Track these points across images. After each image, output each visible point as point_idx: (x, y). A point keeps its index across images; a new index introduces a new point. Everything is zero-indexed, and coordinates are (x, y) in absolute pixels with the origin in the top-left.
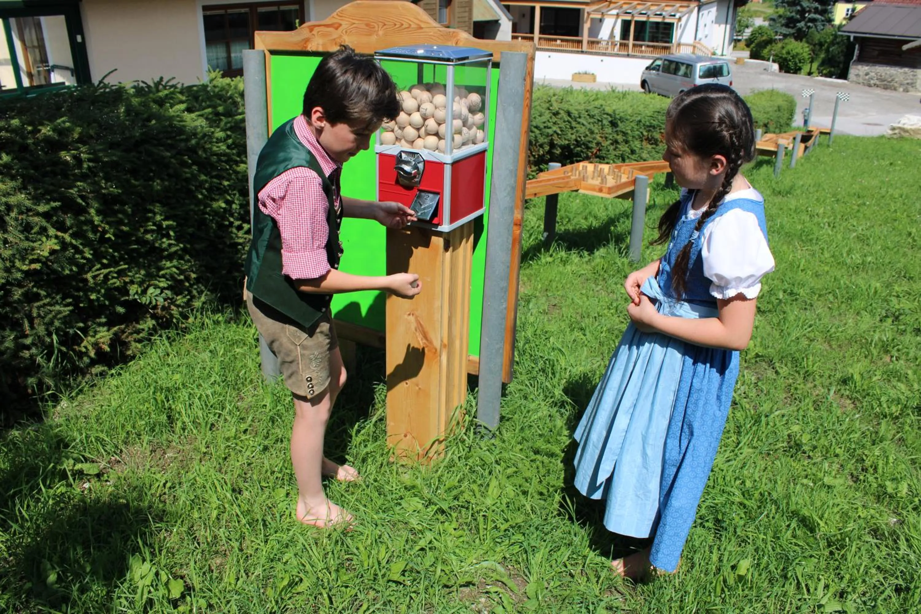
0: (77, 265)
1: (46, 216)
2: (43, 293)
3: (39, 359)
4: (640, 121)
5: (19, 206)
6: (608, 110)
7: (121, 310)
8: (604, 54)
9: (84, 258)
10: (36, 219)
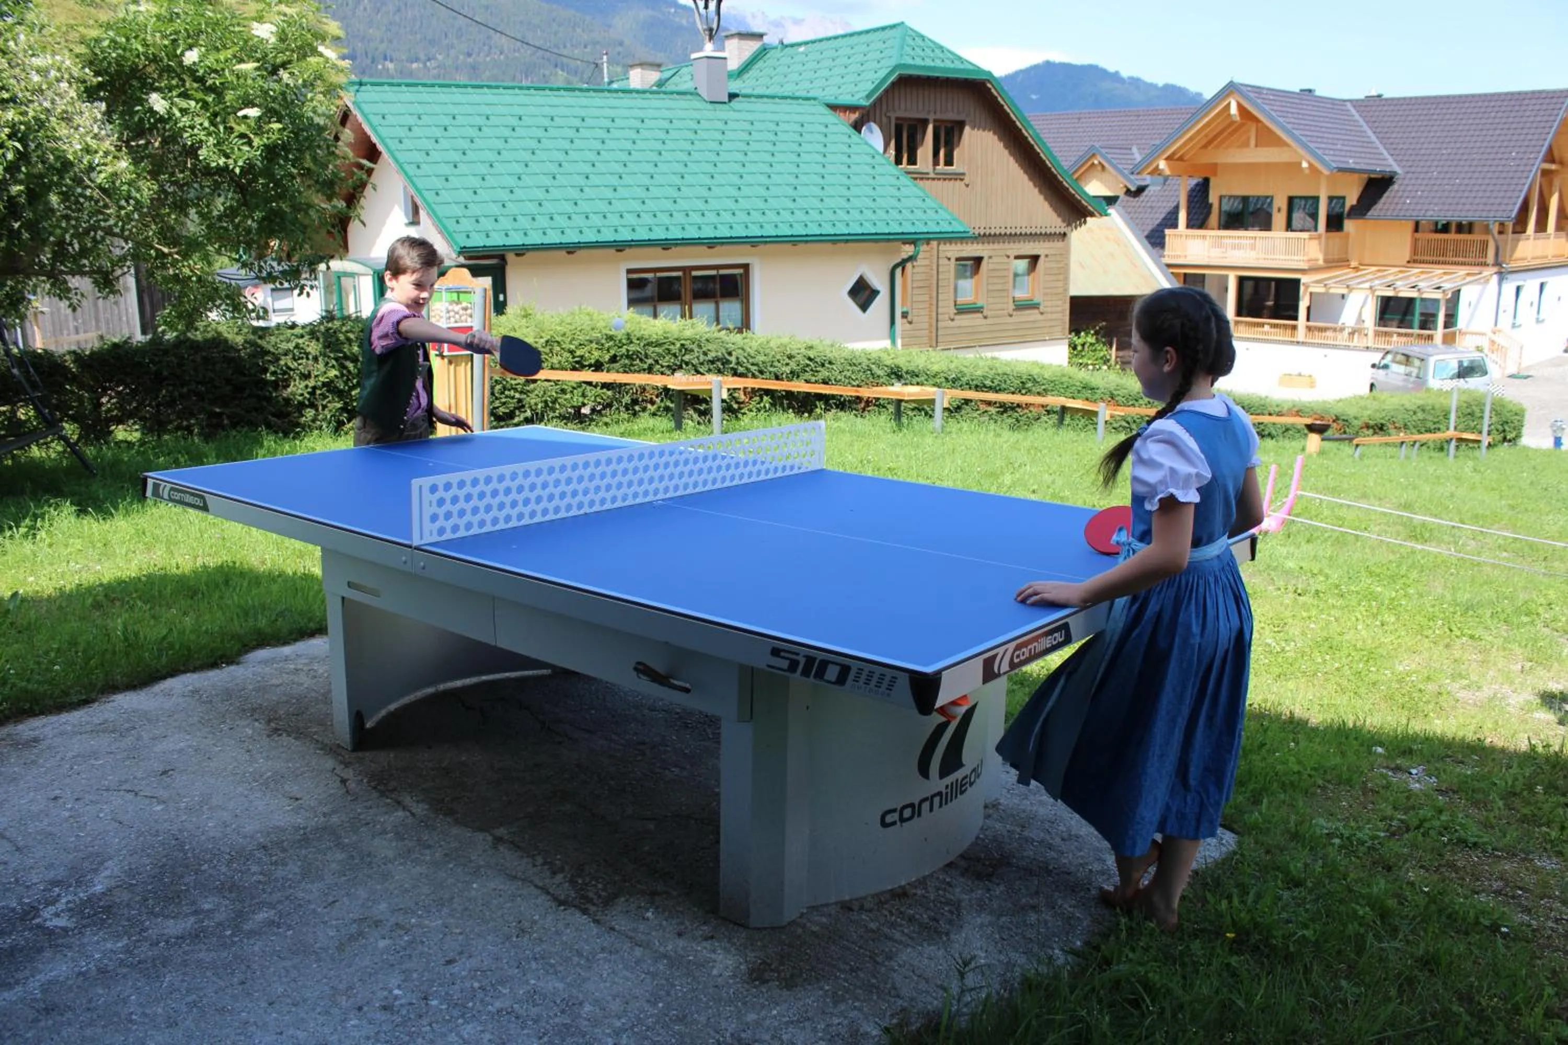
8: (1333, 347)
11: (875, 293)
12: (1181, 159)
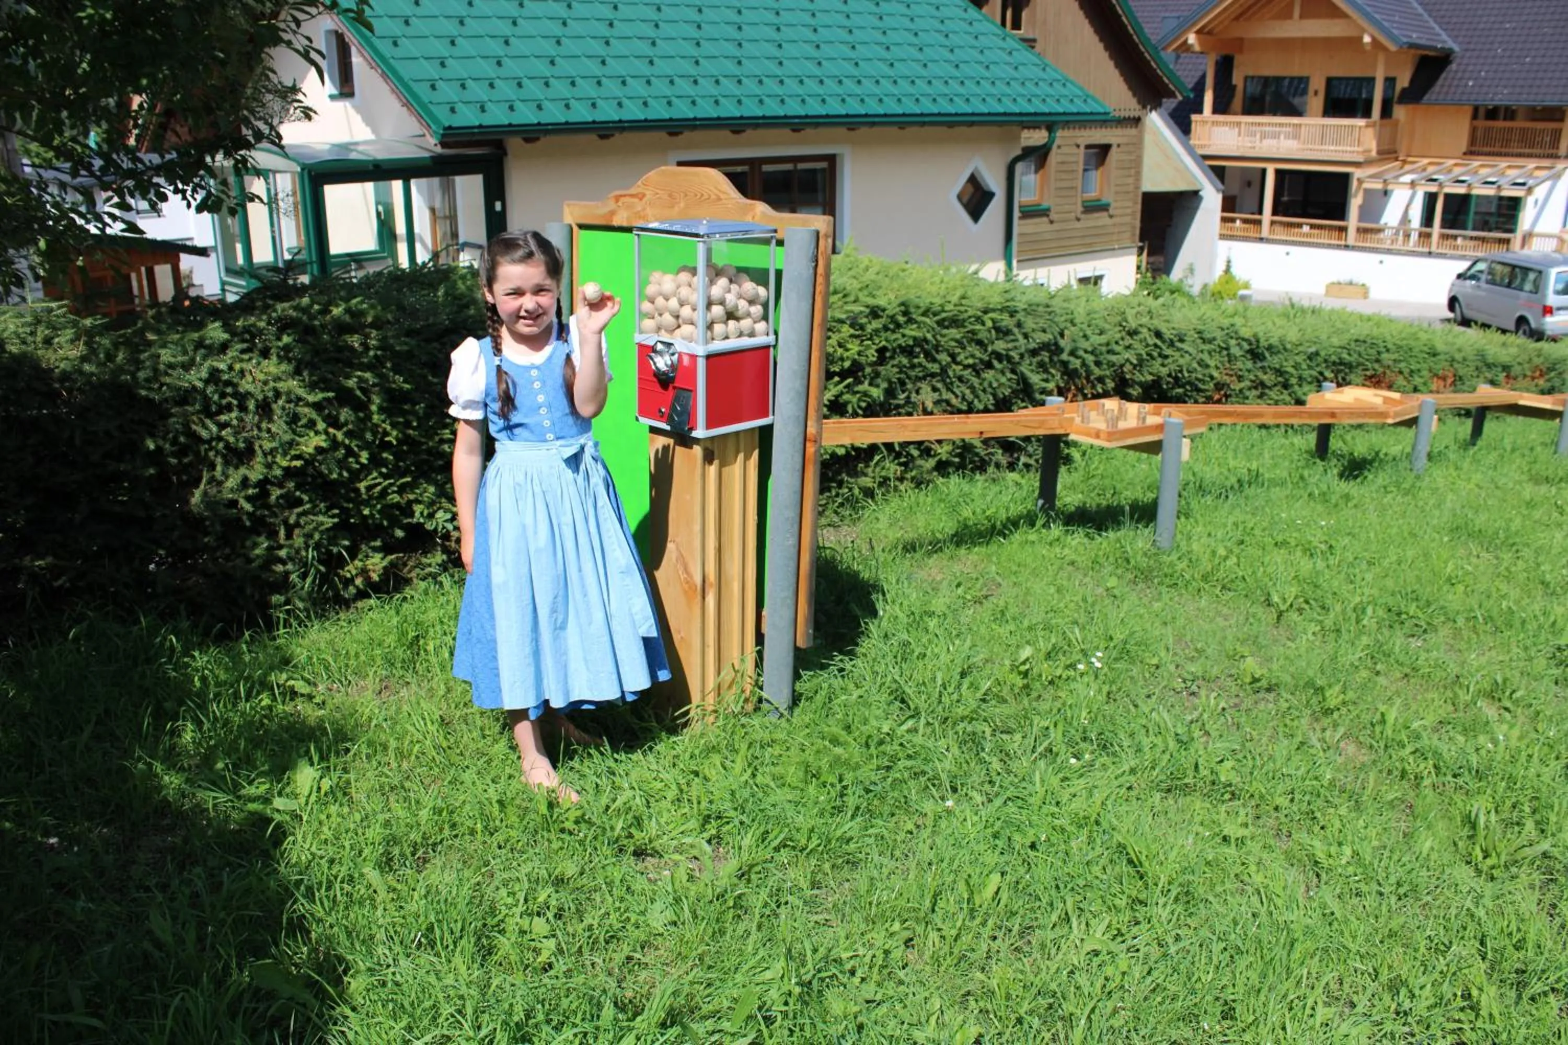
0: (349, 470)
1: (317, 406)
2: (306, 498)
3: (294, 577)
4: (1317, 354)
5: (289, 393)
6: (1246, 332)
7: (399, 533)
8: (1389, 252)
9: (358, 462)
10: (306, 410)
11: (990, 196)
12: (1210, 33)
